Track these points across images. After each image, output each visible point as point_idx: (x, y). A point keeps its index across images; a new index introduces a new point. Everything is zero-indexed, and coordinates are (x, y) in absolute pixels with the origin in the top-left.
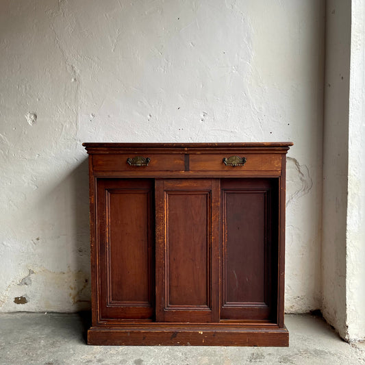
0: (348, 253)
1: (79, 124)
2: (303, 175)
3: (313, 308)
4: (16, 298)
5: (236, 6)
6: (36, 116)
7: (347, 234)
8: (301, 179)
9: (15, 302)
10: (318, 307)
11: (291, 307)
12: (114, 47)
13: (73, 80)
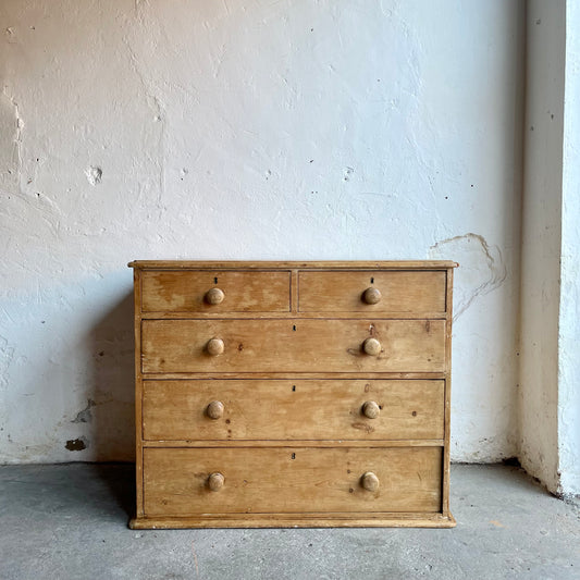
0: (560, 368)
1: (164, 183)
2: (492, 259)
3: (507, 456)
4: (68, 442)
5: (396, 12)
6: (100, 172)
7: (560, 340)
8: (490, 266)
9: (67, 447)
10: (515, 455)
11: (475, 454)
12: (216, 71)
13: (156, 119)
